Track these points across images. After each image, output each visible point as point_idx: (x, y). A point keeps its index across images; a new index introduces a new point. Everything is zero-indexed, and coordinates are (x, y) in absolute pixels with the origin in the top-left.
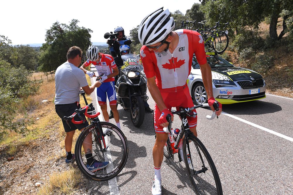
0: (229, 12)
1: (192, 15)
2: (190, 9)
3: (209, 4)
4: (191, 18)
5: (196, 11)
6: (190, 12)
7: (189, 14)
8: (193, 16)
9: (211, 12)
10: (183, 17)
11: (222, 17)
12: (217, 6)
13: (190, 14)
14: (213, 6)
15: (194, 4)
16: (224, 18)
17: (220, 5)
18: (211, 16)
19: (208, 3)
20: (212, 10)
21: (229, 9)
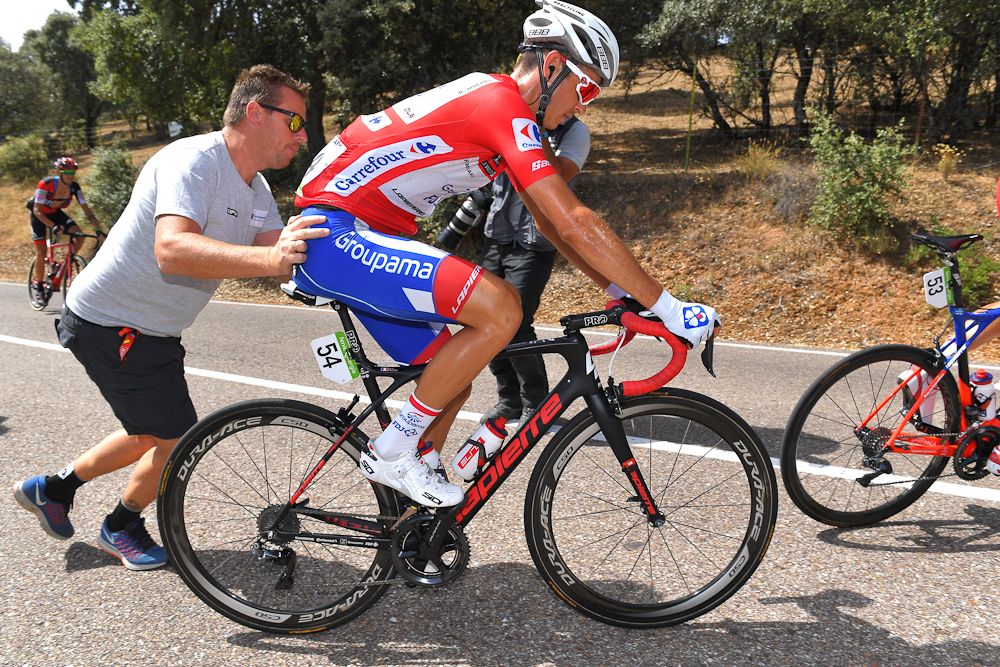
0: (176, 59)
1: (48, 54)
2: (40, 29)
3: (102, 21)
4: (45, 65)
5: (62, 40)
6: (41, 39)
7: (35, 47)
8: (53, 59)
9: (110, 49)
10: (11, 57)
11: (153, 74)
12: (132, 35)
13: (38, 46)
14: (118, 33)
15: (52, 12)
16: (161, 79)
17: (144, 31)
18: (112, 62)
19: (100, 17)
20: (114, 43)
21: (176, 53)
